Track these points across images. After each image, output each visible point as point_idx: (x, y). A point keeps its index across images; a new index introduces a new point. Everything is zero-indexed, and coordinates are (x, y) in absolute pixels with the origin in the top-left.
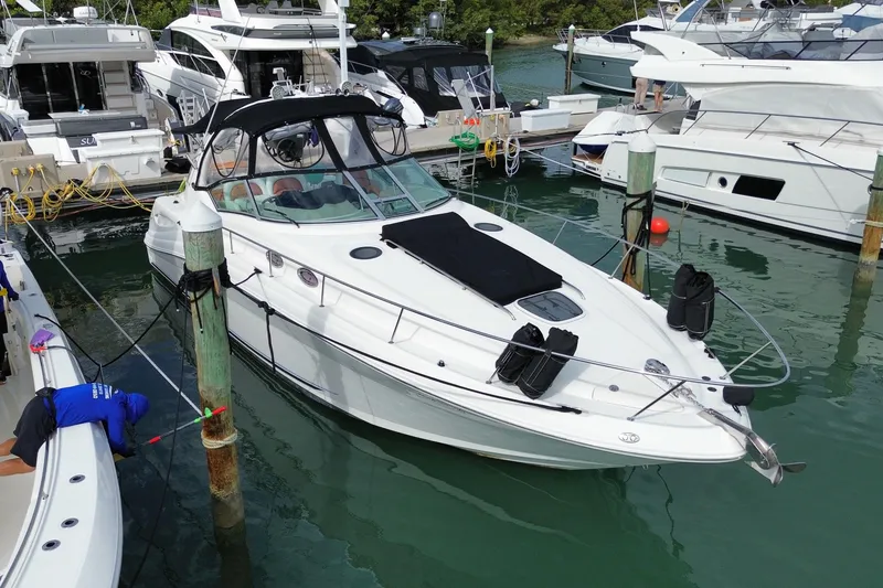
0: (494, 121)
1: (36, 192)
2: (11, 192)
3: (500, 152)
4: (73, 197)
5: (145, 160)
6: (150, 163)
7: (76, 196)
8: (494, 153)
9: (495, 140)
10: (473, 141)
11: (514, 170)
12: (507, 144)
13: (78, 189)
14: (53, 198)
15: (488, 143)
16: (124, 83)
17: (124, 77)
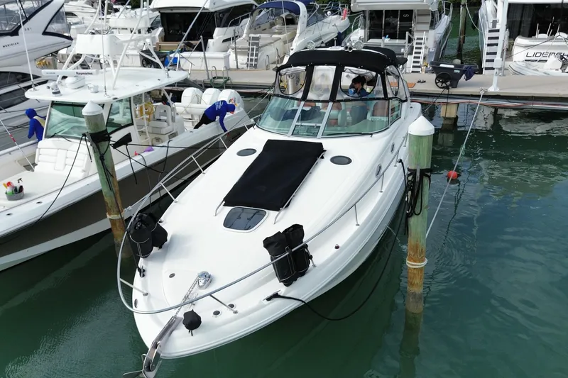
16: (427, 23)
17: (429, 19)
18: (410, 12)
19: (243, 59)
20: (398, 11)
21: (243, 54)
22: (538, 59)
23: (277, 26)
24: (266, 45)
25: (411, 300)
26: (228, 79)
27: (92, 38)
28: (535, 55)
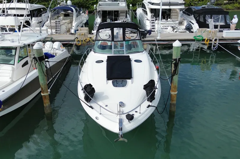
0: (210, 33)
1: (82, 39)
2: (78, 38)
3: (211, 42)
4: (89, 41)
5: (105, 34)
6: (106, 35)
7: (90, 41)
8: (208, 42)
9: (209, 39)
10: (201, 38)
11: (215, 49)
12: (213, 40)
13: (90, 39)
14: (85, 41)
15: (206, 39)
16: (124, 16)
17: (125, 14)
18: (117, 11)
19: (54, 31)
20: (113, 11)
21: (53, 28)
22: (164, 28)
23: (62, 17)
24: (62, 25)
25: (173, 106)
26: (52, 39)
27: (6, 18)
28: (163, 27)
